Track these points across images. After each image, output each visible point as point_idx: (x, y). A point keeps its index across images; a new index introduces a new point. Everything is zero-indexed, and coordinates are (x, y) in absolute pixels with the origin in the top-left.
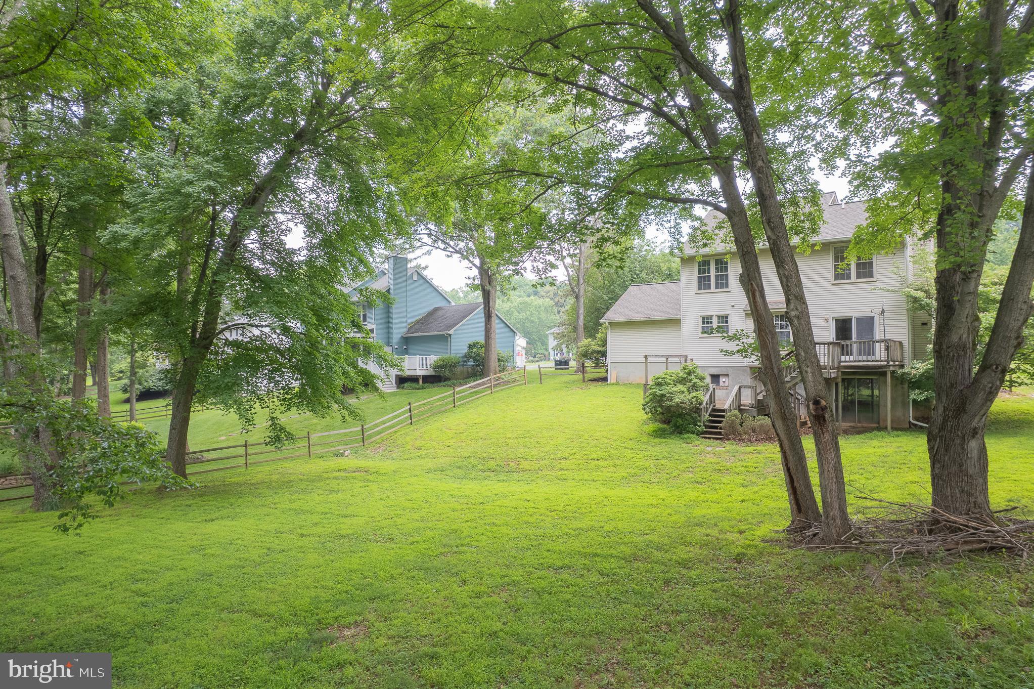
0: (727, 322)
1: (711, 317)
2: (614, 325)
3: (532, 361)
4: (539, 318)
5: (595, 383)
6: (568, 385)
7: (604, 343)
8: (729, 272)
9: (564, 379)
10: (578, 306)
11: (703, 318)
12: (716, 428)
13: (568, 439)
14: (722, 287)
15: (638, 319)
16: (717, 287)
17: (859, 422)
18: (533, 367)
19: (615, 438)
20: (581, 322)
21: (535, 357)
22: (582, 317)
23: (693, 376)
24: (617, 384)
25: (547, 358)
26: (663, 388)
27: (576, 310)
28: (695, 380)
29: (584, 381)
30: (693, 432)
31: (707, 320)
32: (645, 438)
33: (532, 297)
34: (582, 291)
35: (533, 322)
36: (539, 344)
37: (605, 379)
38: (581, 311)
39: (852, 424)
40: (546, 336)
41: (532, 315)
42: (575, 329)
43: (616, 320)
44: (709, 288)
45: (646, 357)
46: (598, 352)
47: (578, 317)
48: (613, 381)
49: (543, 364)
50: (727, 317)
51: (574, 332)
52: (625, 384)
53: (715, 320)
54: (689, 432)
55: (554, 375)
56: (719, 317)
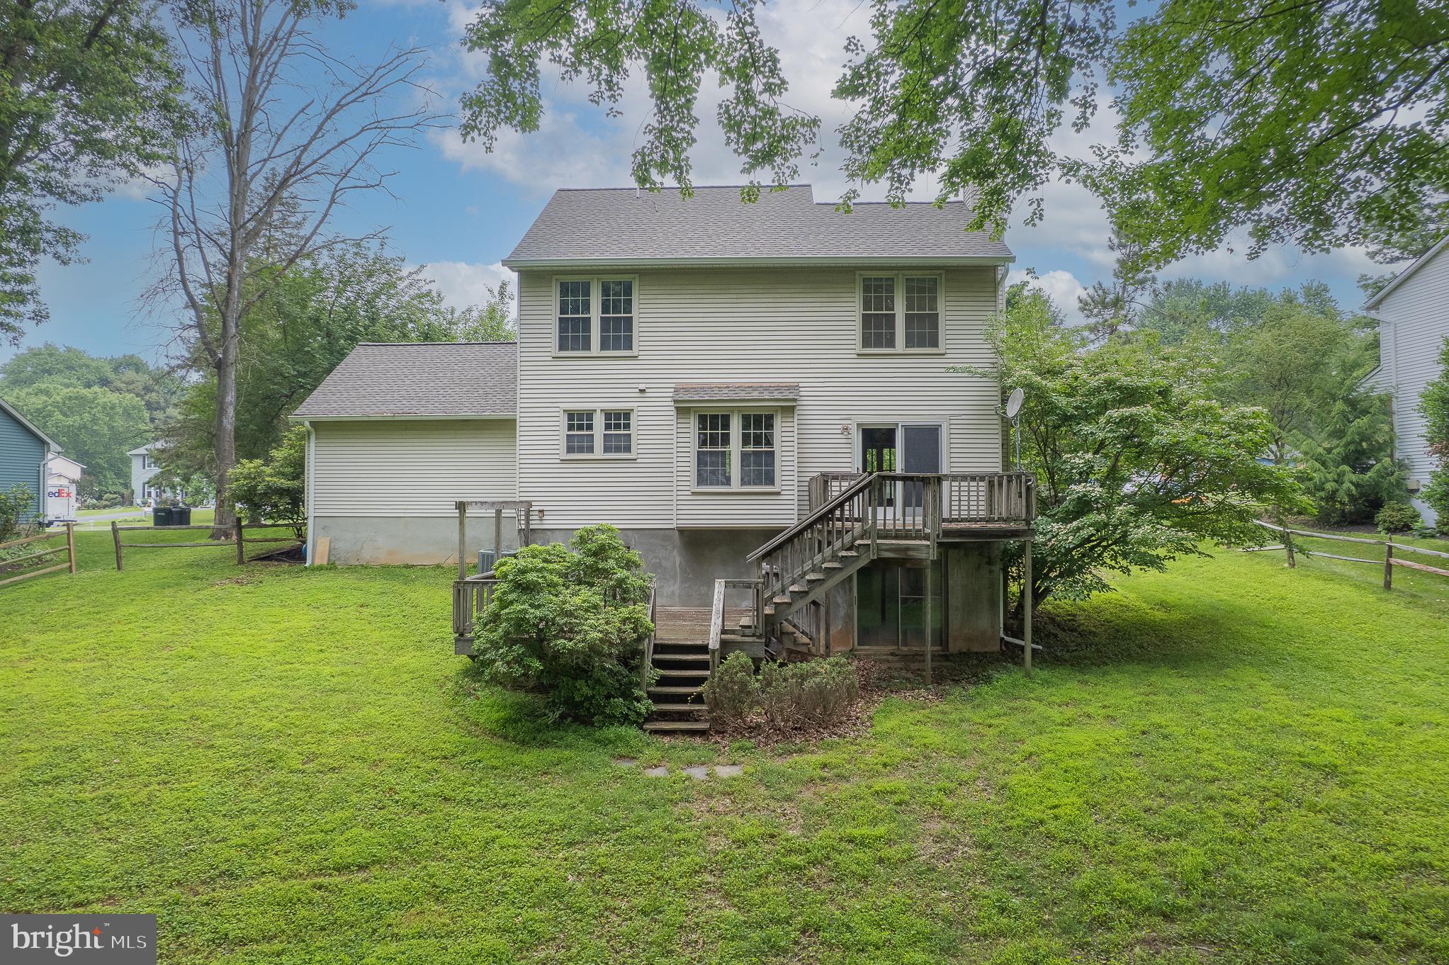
0: (627, 426)
1: (590, 415)
2: (327, 429)
3: (94, 507)
4: (111, 428)
5: (273, 567)
6: (199, 572)
7: (297, 468)
8: (635, 314)
9: (185, 555)
10: (222, 386)
11: (570, 415)
12: (682, 699)
13: (230, 774)
14: (616, 348)
15: (388, 416)
16: (604, 346)
17: (905, 644)
18: (96, 522)
19: (393, 756)
20: (229, 421)
21: (100, 498)
22: (231, 412)
23: (611, 563)
24: (331, 566)
25: (127, 501)
26: (544, 597)
27: (215, 397)
28: (621, 574)
29: (241, 562)
30: (625, 720)
31: (579, 420)
32: (491, 753)
33: (96, 388)
34: (233, 353)
35: (96, 433)
36: (109, 474)
37: (296, 555)
38: (230, 398)
39: (891, 648)
40: (127, 461)
41: (94, 420)
42: (212, 438)
43: (333, 416)
44: (587, 346)
45: (461, 506)
46: (282, 492)
47: (221, 411)
48: (321, 560)
49: (120, 514)
50: (627, 415)
51: (210, 445)
52: (351, 569)
53: (599, 422)
54: (611, 719)
55: (157, 546)
56: (608, 415)
